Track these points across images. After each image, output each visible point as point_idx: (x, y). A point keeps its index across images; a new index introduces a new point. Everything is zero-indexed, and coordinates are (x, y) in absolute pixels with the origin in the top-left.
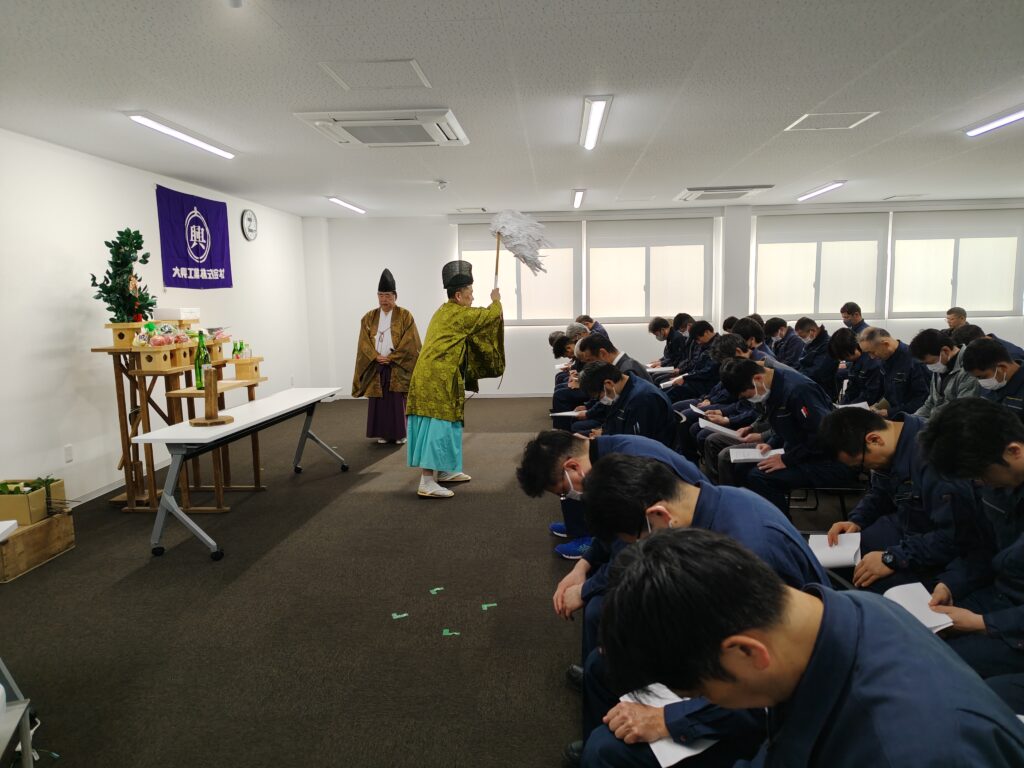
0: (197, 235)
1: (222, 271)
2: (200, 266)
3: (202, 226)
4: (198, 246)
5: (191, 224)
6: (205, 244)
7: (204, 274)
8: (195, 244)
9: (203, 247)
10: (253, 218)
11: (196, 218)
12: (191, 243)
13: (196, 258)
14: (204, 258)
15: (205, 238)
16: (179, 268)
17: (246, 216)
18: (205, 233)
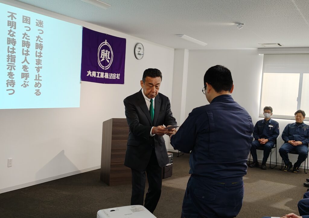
0: (105, 55)
2: (105, 71)
3: (109, 50)
4: (105, 60)
5: (102, 49)
7: (107, 76)
8: (103, 59)
9: (108, 61)
10: (142, 47)
11: (106, 45)
12: (101, 59)
13: (103, 67)
14: (108, 67)
15: (110, 57)
16: (92, 71)
17: (138, 46)
18: (110, 54)
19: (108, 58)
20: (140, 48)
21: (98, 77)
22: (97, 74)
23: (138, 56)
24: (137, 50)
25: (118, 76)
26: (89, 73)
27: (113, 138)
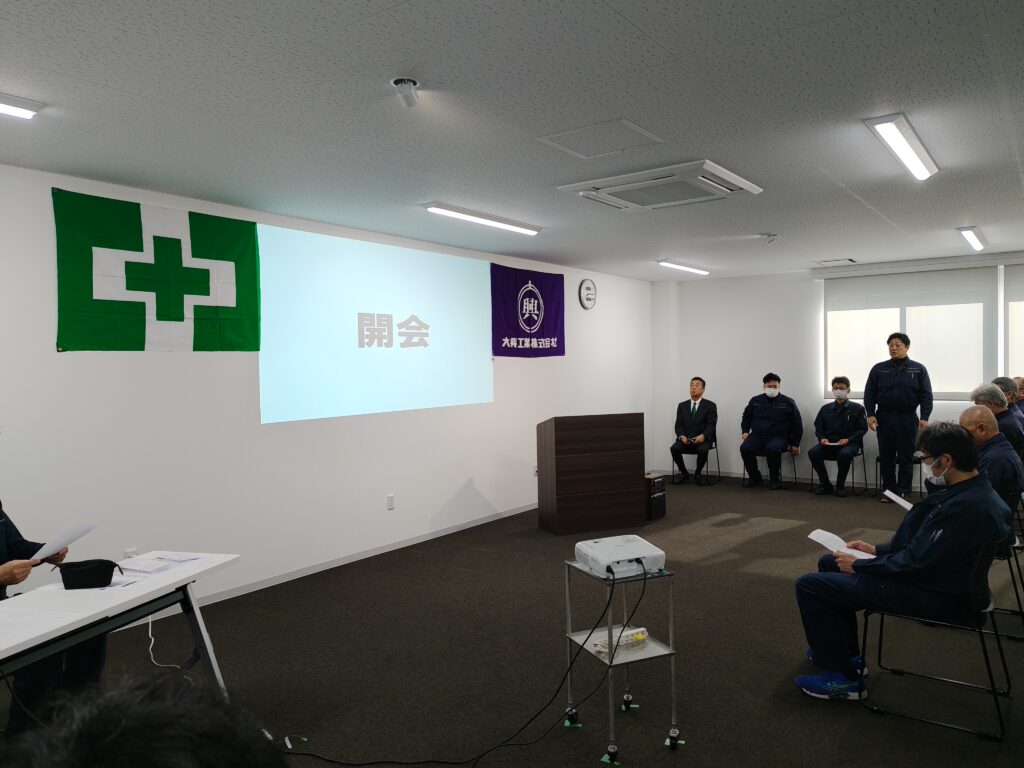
0: (529, 307)
1: (554, 340)
2: (530, 336)
3: (536, 298)
4: (530, 317)
5: (524, 297)
6: (538, 315)
7: (534, 343)
8: (527, 315)
9: (536, 318)
10: (591, 286)
11: (530, 291)
12: (523, 315)
13: (527, 329)
14: (535, 328)
15: (539, 309)
16: (509, 338)
17: (584, 286)
18: (538, 304)
19: (536, 312)
20: (589, 289)
21: (521, 346)
22: (518, 342)
23: (586, 303)
24: (583, 291)
25: (554, 342)
26: (506, 340)
27: (558, 452)
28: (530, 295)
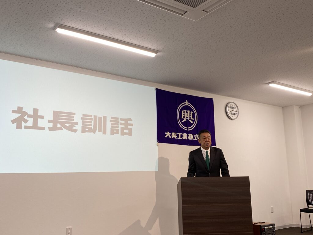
0: (186, 115)
2: (188, 132)
4: (187, 121)
6: (193, 121)
7: (191, 137)
8: (185, 120)
9: (192, 122)
11: (187, 106)
12: (181, 120)
13: (185, 128)
14: (191, 128)
15: (194, 117)
16: (171, 132)
17: (229, 106)
18: (194, 114)
19: (192, 118)
20: (233, 108)
21: (180, 138)
22: (178, 136)
23: (231, 116)
24: (229, 109)
26: (168, 134)
28: (187, 108)
